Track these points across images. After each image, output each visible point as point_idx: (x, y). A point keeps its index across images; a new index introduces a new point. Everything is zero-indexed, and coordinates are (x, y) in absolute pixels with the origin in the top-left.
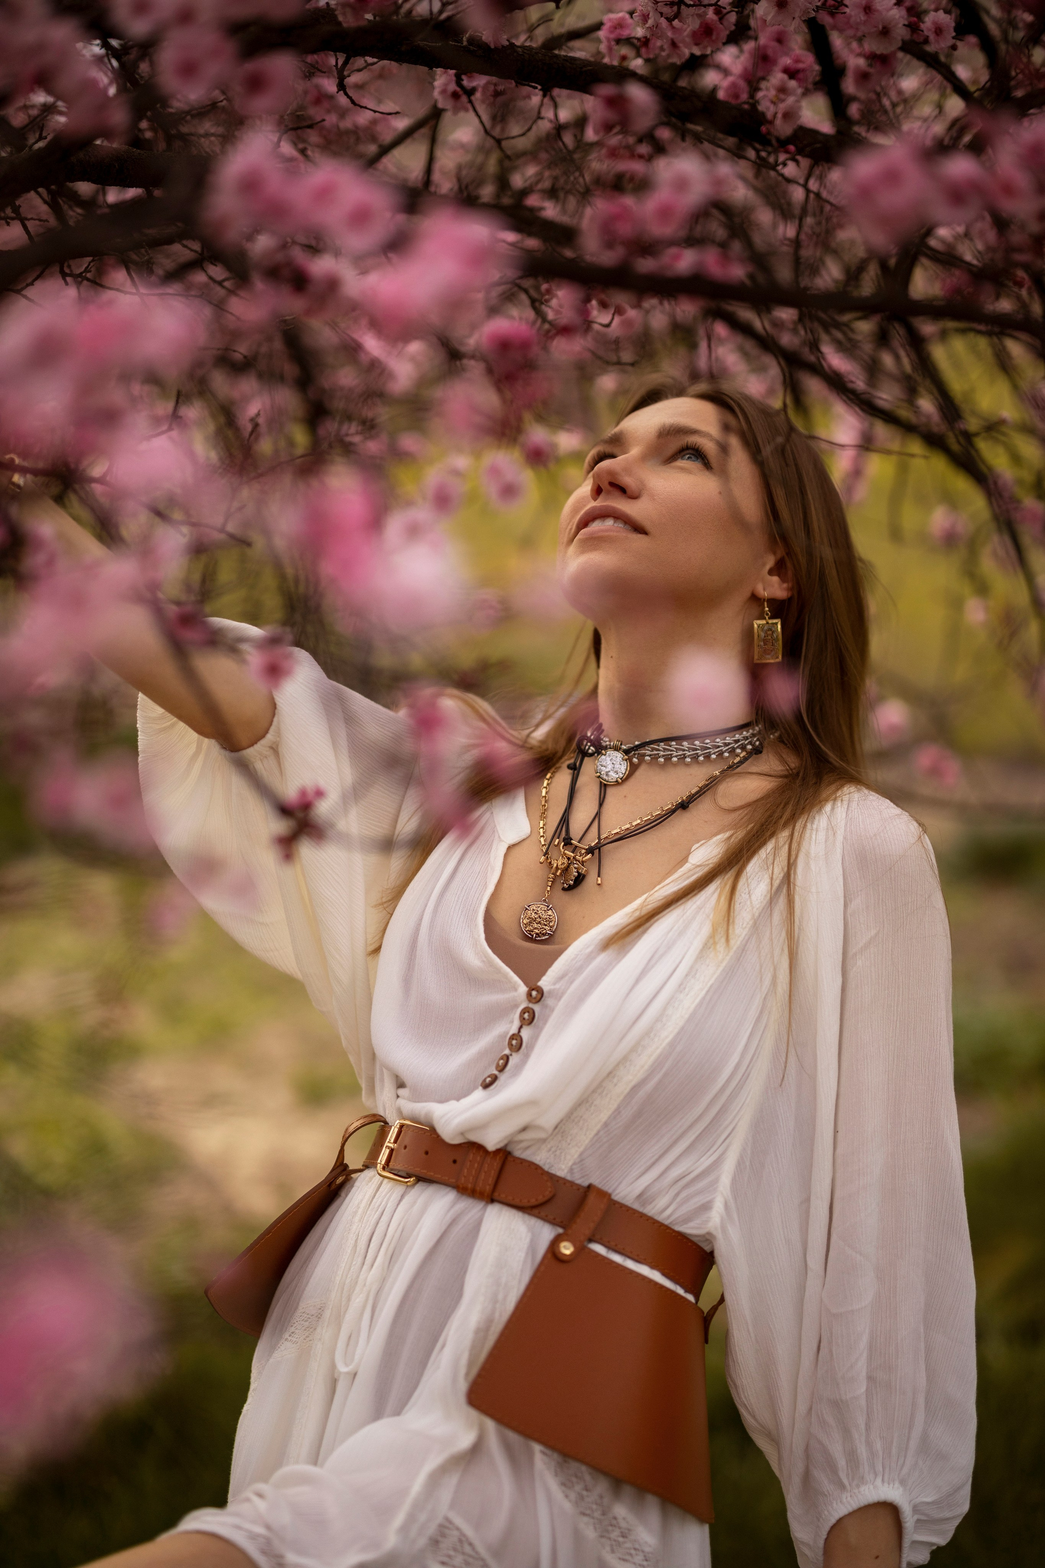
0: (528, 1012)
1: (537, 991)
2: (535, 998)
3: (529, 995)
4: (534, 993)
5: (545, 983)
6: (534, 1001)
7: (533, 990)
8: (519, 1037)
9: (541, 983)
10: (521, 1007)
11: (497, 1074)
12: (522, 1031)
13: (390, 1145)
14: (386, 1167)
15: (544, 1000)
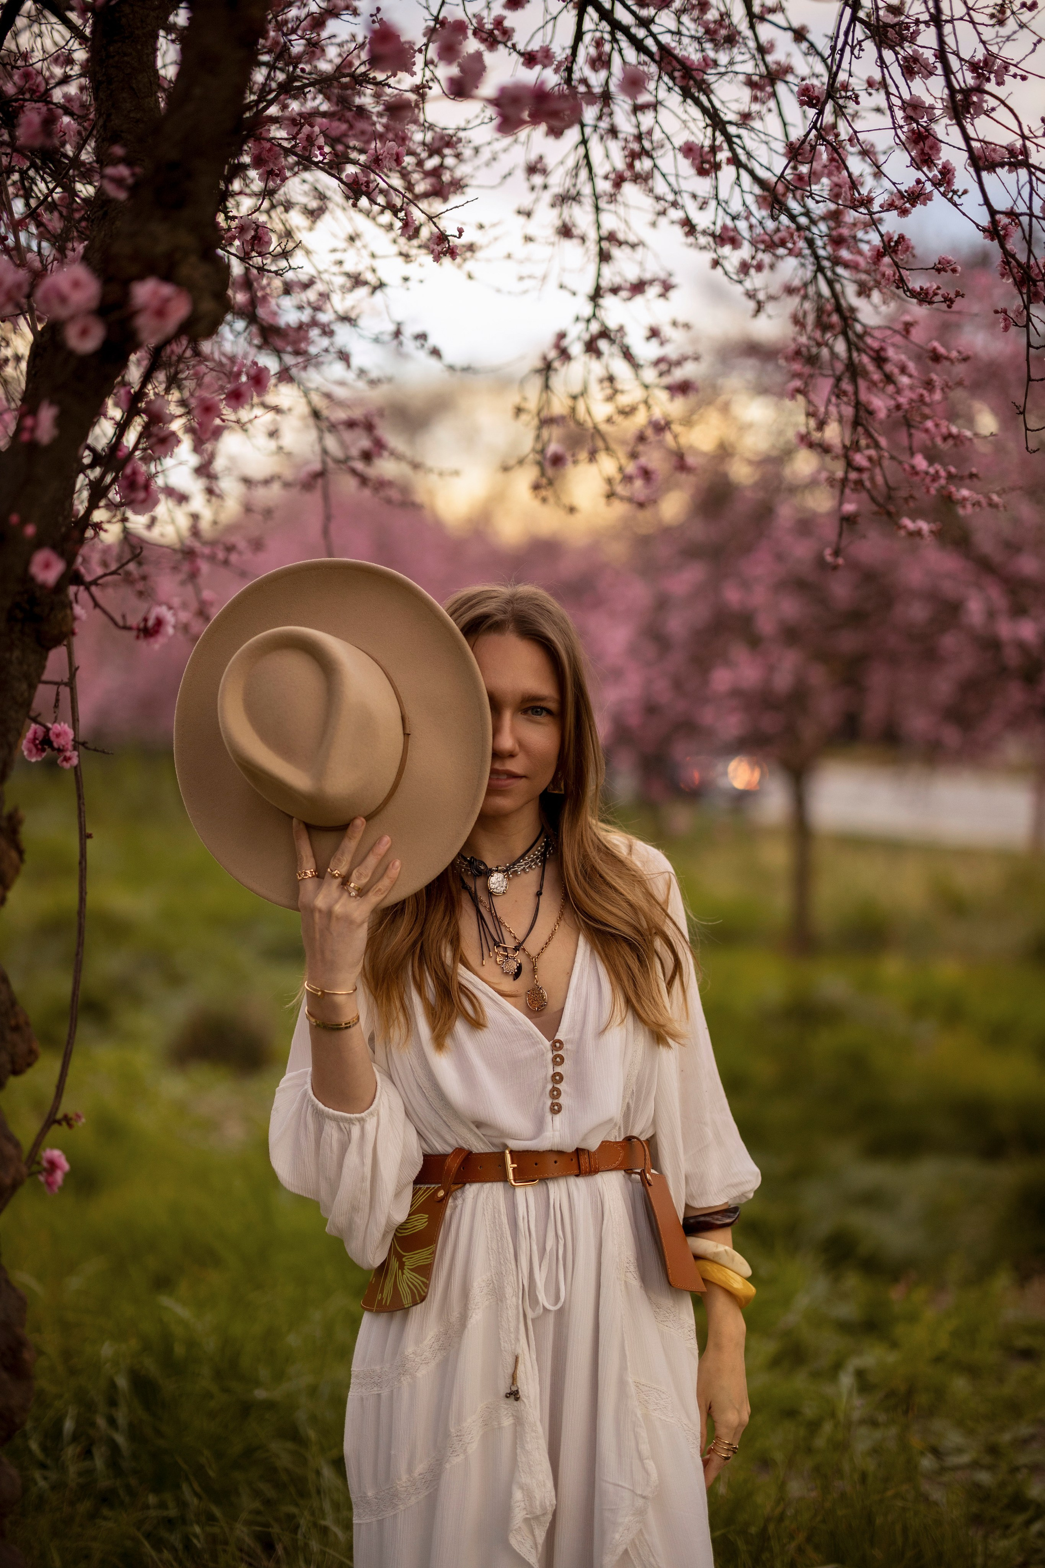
0: (557, 1057)
1: (558, 1043)
2: (558, 1047)
3: (553, 1046)
6: (558, 1049)
7: (555, 1042)
8: (559, 1074)
9: (557, 1038)
10: (550, 1056)
11: (556, 1101)
12: (559, 1069)
13: (510, 1166)
14: (515, 1180)
15: (565, 1047)
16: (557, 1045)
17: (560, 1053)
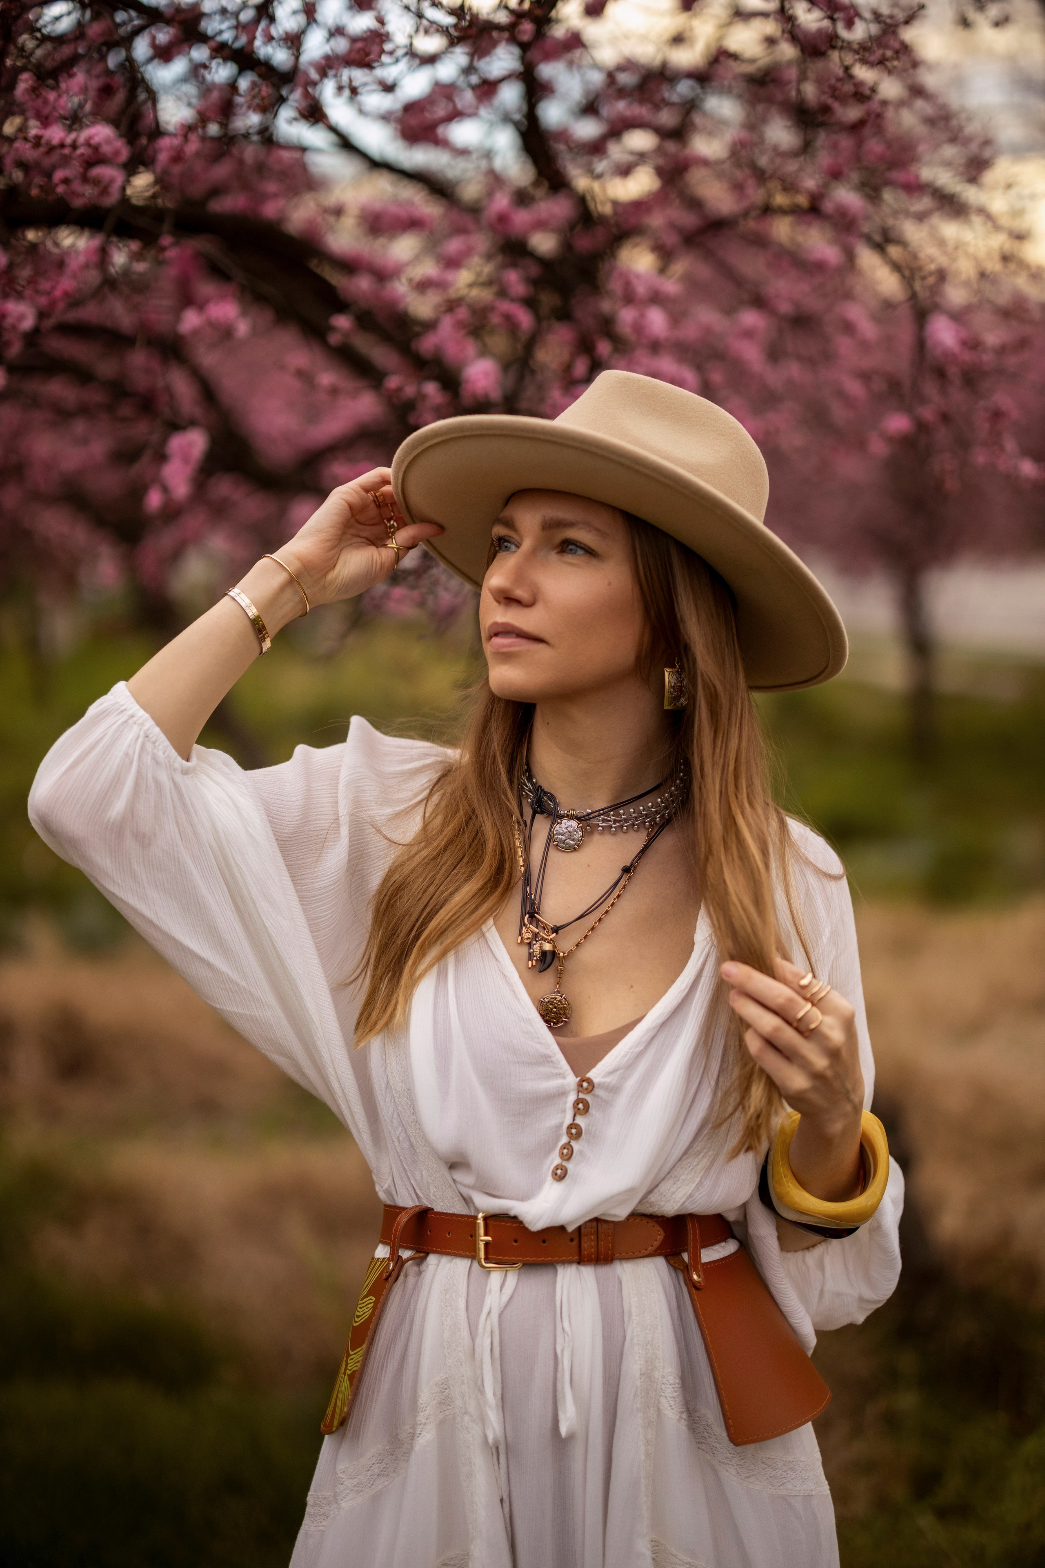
0: (582, 1102)
1: (588, 1083)
2: (586, 1089)
3: (580, 1085)
4: (585, 1084)
5: (596, 1074)
6: (585, 1092)
7: (584, 1081)
8: (577, 1127)
9: (590, 1075)
10: (572, 1098)
11: (564, 1163)
12: (580, 1120)
13: (483, 1238)
14: (487, 1259)
15: (597, 1091)
16: (586, 1086)
17: (588, 1098)
